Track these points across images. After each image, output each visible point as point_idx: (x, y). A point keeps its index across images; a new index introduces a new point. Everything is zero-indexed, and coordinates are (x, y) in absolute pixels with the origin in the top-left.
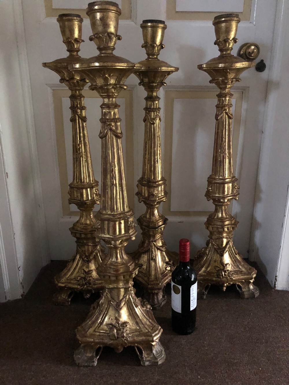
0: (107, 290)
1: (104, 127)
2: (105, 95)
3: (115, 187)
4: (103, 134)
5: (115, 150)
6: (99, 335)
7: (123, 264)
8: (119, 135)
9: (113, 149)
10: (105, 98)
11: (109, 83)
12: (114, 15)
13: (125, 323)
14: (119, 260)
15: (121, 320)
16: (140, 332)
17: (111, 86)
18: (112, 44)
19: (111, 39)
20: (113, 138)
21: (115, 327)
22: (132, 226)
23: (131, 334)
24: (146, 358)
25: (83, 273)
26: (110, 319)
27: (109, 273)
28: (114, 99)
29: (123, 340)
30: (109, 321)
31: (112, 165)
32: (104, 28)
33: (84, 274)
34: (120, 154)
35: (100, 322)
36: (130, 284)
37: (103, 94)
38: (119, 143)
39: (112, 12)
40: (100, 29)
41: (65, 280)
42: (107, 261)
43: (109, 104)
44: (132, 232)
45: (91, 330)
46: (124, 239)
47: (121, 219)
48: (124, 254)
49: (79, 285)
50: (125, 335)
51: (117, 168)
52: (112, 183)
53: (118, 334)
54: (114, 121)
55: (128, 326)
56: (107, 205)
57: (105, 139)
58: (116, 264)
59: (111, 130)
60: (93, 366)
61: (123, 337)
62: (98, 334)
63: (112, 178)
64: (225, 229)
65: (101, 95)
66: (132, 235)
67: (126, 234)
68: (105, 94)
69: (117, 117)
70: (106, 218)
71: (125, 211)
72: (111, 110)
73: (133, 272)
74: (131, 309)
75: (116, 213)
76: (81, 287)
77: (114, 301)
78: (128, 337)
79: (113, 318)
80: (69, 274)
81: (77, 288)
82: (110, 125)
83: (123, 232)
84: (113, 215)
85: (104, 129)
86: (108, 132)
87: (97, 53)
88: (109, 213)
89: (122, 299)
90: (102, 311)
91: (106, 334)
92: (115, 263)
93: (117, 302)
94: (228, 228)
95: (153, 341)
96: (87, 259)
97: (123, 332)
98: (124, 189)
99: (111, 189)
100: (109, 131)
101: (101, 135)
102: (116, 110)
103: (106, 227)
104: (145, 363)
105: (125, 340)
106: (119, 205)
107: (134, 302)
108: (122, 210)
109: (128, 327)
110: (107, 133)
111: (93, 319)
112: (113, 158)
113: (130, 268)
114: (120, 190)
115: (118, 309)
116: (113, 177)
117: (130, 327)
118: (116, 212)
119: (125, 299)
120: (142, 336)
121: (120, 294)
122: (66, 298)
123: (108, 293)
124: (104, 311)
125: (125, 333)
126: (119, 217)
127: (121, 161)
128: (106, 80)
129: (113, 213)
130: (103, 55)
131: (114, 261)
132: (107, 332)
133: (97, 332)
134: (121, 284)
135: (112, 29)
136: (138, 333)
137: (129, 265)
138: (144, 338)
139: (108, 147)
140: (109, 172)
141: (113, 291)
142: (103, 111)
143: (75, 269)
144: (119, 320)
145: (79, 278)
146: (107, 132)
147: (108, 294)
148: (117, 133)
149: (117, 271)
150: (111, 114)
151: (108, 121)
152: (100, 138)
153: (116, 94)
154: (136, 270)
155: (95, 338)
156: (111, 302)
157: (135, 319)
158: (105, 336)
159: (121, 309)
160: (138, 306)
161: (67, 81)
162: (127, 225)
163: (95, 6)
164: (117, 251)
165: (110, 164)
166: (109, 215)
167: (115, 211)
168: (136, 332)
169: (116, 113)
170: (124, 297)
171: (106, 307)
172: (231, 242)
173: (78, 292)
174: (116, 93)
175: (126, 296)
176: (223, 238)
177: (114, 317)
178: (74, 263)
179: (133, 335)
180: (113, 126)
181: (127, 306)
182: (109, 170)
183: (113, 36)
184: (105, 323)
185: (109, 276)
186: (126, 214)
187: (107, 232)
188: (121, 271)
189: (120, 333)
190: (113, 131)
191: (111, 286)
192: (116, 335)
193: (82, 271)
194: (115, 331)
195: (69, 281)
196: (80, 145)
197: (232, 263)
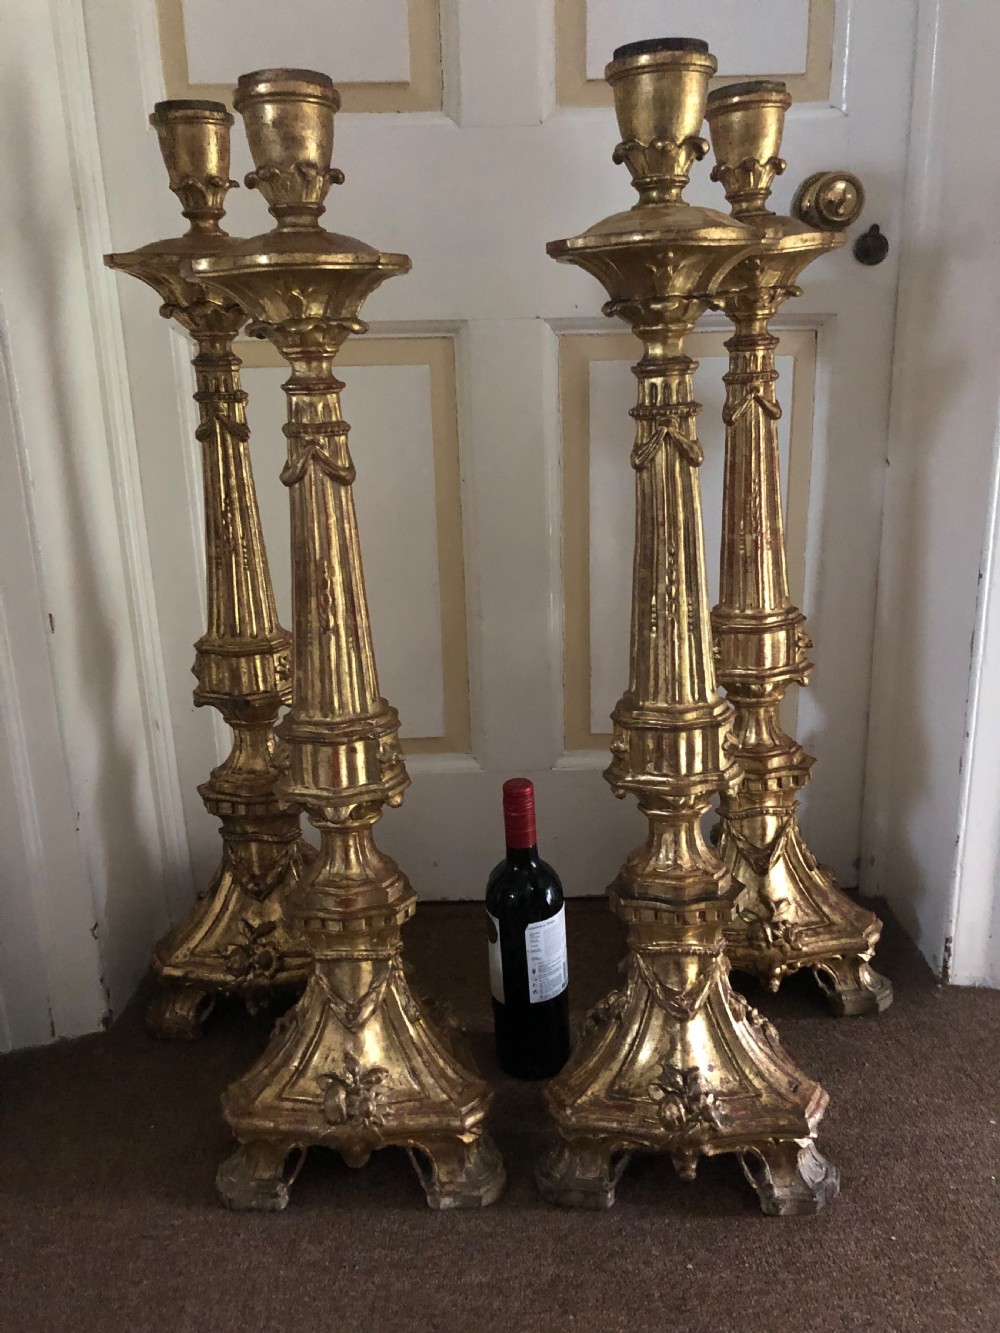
0: (318, 966)
1: (297, 449)
2: (297, 353)
3: (333, 638)
4: (294, 472)
5: (333, 520)
6: (294, 1110)
7: (366, 881)
8: (343, 474)
9: (323, 518)
10: (296, 360)
11: (304, 316)
12: (316, 111)
13: (376, 1070)
14: (355, 870)
15: (362, 1061)
16: (420, 1102)
17: (309, 324)
18: (314, 196)
19: (308, 183)
20: (323, 484)
21: (343, 1083)
22: (390, 760)
23: (393, 1106)
24: (443, 1185)
25: (242, 931)
26: (330, 1059)
27: (319, 910)
28: (324, 365)
29: (365, 1124)
30: (326, 1068)
31: (322, 568)
32: (287, 148)
33: (244, 935)
34: (347, 534)
35: (297, 1068)
36: (392, 946)
37: (290, 350)
38: (344, 500)
39: (309, 102)
40: (276, 151)
41: (185, 955)
42: (316, 874)
43: (309, 378)
44: (391, 779)
45: (268, 1095)
46: (367, 802)
47: (354, 738)
48: (370, 851)
49: (229, 970)
50: (371, 1108)
51: (338, 578)
52: (324, 623)
53: (350, 1104)
54: (326, 432)
55: (384, 1082)
56: (310, 692)
57: (300, 488)
58: (345, 882)
59: (316, 457)
60: (274, 1210)
61: (368, 1114)
62: (288, 1105)
63: (325, 612)
64: (770, 783)
65: (286, 353)
66: (392, 788)
67: (373, 787)
68: (299, 350)
69: (334, 419)
70: (308, 735)
71: (367, 712)
72: (315, 399)
73: (398, 908)
74: (394, 1028)
75: (338, 719)
76: (237, 977)
77: (338, 1000)
78: (384, 1115)
79: (337, 1055)
80: (200, 935)
81: (224, 983)
82: (314, 442)
83: (362, 779)
84: (328, 724)
85: (294, 457)
86: (309, 465)
87: (270, 224)
88: (315, 719)
89: (368, 994)
90: (303, 1034)
91: (315, 1107)
92: (341, 880)
93: (348, 1004)
94: (779, 780)
95: (463, 1131)
96: (256, 885)
97: (366, 1100)
98: (362, 644)
99: (320, 644)
100: (311, 461)
101: (286, 476)
102: (332, 398)
103: (307, 764)
104: (439, 1204)
105: (374, 1123)
106: (349, 694)
107: (404, 1004)
108: (358, 710)
109: (382, 1086)
110: (304, 470)
111: (277, 1061)
112: (326, 546)
113: (390, 894)
114: (350, 645)
115: (352, 1026)
116: (326, 606)
117: (391, 1085)
118: (340, 715)
119: (373, 996)
120: (425, 1114)
121: (359, 979)
122: (188, 1015)
123: (322, 976)
124: (311, 1033)
125: (375, 1103)
126: (347, 730)
127: (351, 556)
128: (295, 304)
129: (328, 719)
130: (285, 230)
131: (337, 874)
132: (316, 1100)
133: (288, 1100)
134: (363, 948)
135: (312, 152)
136: (417, 1104)
137: (384, 885)
138: (434, 1119)
139: (310, 511)
140: (314, 591)
141: (337, 970)
142: (291, 400)
143: (218, 918)
144: (355, 1062)
145: (231, 948)
146: (303, 465)
147: (321, 979)
148: (337, 468)
149: (346, 902)
150: (316, 411)
151: (306, 432)
152: (286, 483)
153: (329, 350)
154: (408, 902)
155: (281, 1120)
156: (332, 1005)
157: (409, 1059)
158: (311, 1111)
159: (362, 1026)
160: (418, 1020)
161: (184, 310)
162: (375, 758)
163: (258, 83)
164: (348, 842)
165: (316, 565)
166: (316, 724)
167: (337, 712)
168: (410, 1101)
169: (331, 405)
170: (372, 988)
171: (317, 1020)
172: (793, 829)
173: (228, 994)
174: (329, 345)
175: (380, 986)
176: (763, 813)
177: (339, 1053)
178: (217, 899)
179: (402, 1109)
180: (322, 447)
181: (383, 1018)
182: (313, 584)
183: (313, 173)
184: (310, 1073)
185: (323, 921)
186: (370, 721)
187: (311, 780)
188: (360, 903)
189: (357, 1103)
190: (321, 460)
191: (331, 954)
192: (344, 1109)
193: (241, 925)
194: (343, 1096)
195: (198, 959)
196: (229, 515)
197: (798, 899)
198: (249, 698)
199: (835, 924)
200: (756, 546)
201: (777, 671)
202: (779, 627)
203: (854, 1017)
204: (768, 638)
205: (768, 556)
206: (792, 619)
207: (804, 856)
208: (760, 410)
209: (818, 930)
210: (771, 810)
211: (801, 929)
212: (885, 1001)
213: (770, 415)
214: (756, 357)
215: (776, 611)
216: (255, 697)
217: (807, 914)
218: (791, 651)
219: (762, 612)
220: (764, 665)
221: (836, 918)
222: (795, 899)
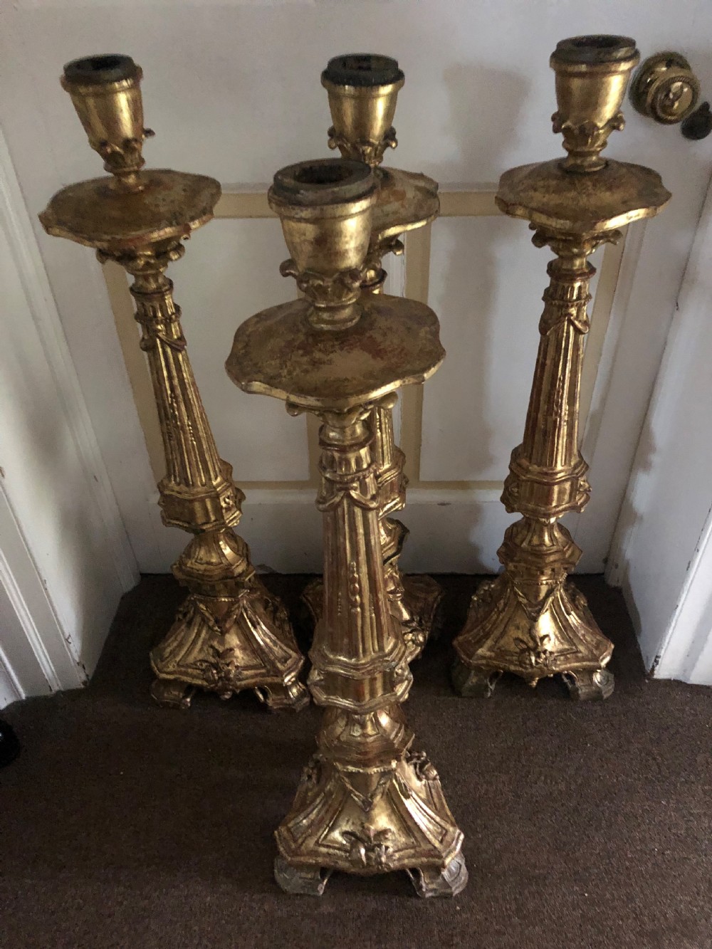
33: (214, 657)
41: (174, 666)
49: (205, 679)
76: (211, 684)
80: (183, 653)
81: (202, 686)
96: (219, 627)
117: (394, 838)
143: (194, 642)
145: (205, 665)
172: (559, 591)
176: (539, 583)
193: (211, 651)
195: (183, 669)
196: (175, 405)
197: (557, 633)
198: (204, 528)
199: (581, 652)
200: (555, 426)
201: (561, 508)
202: (566, 480)
203: (586, 702)
204: (556, 488)
205: (564, 430)
206: (577, 474)
207: (565, 606)
208: (571, 328)
209: (568, 656)
210: (544, 582)
211: (556, 654)
212: (608, 692)
213: (578, 331)
214: (573, 288)
215: (565, 468)
216: (209, 526)
217: (562, 643)
218: (573, 494)
219: (553, 469)
220: (551, 504)
221: (581, 648)
222: (555, 634)
